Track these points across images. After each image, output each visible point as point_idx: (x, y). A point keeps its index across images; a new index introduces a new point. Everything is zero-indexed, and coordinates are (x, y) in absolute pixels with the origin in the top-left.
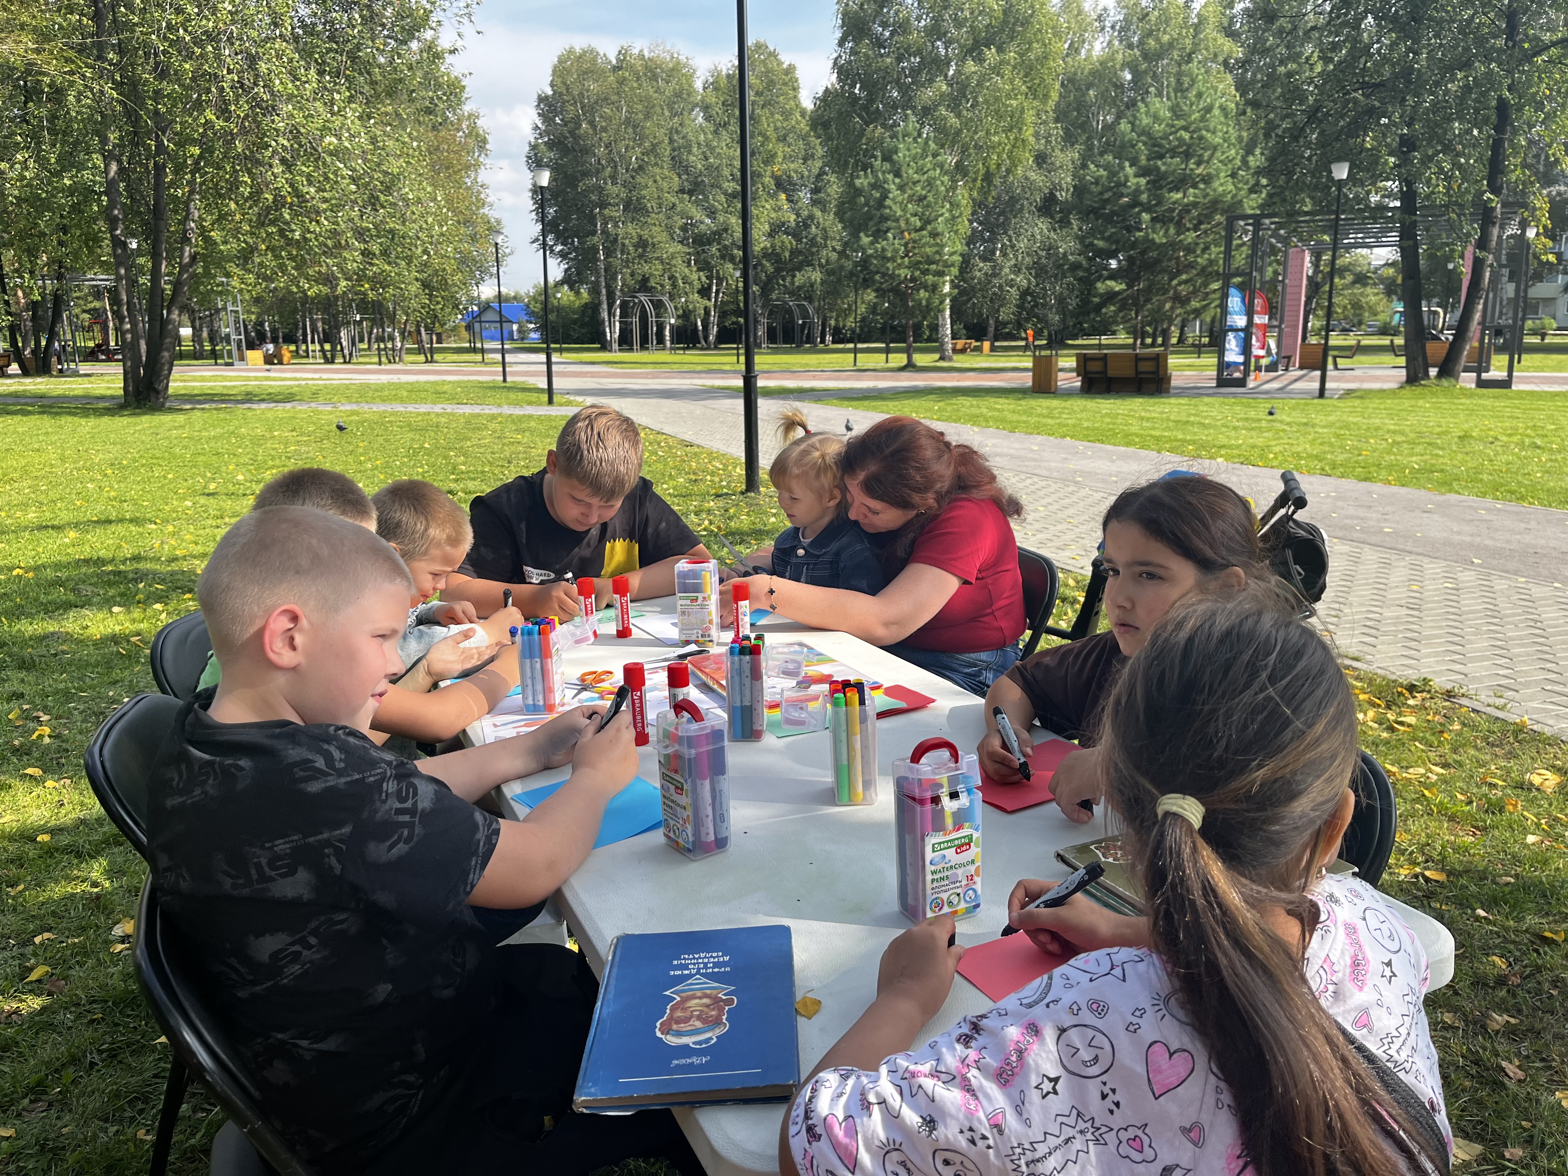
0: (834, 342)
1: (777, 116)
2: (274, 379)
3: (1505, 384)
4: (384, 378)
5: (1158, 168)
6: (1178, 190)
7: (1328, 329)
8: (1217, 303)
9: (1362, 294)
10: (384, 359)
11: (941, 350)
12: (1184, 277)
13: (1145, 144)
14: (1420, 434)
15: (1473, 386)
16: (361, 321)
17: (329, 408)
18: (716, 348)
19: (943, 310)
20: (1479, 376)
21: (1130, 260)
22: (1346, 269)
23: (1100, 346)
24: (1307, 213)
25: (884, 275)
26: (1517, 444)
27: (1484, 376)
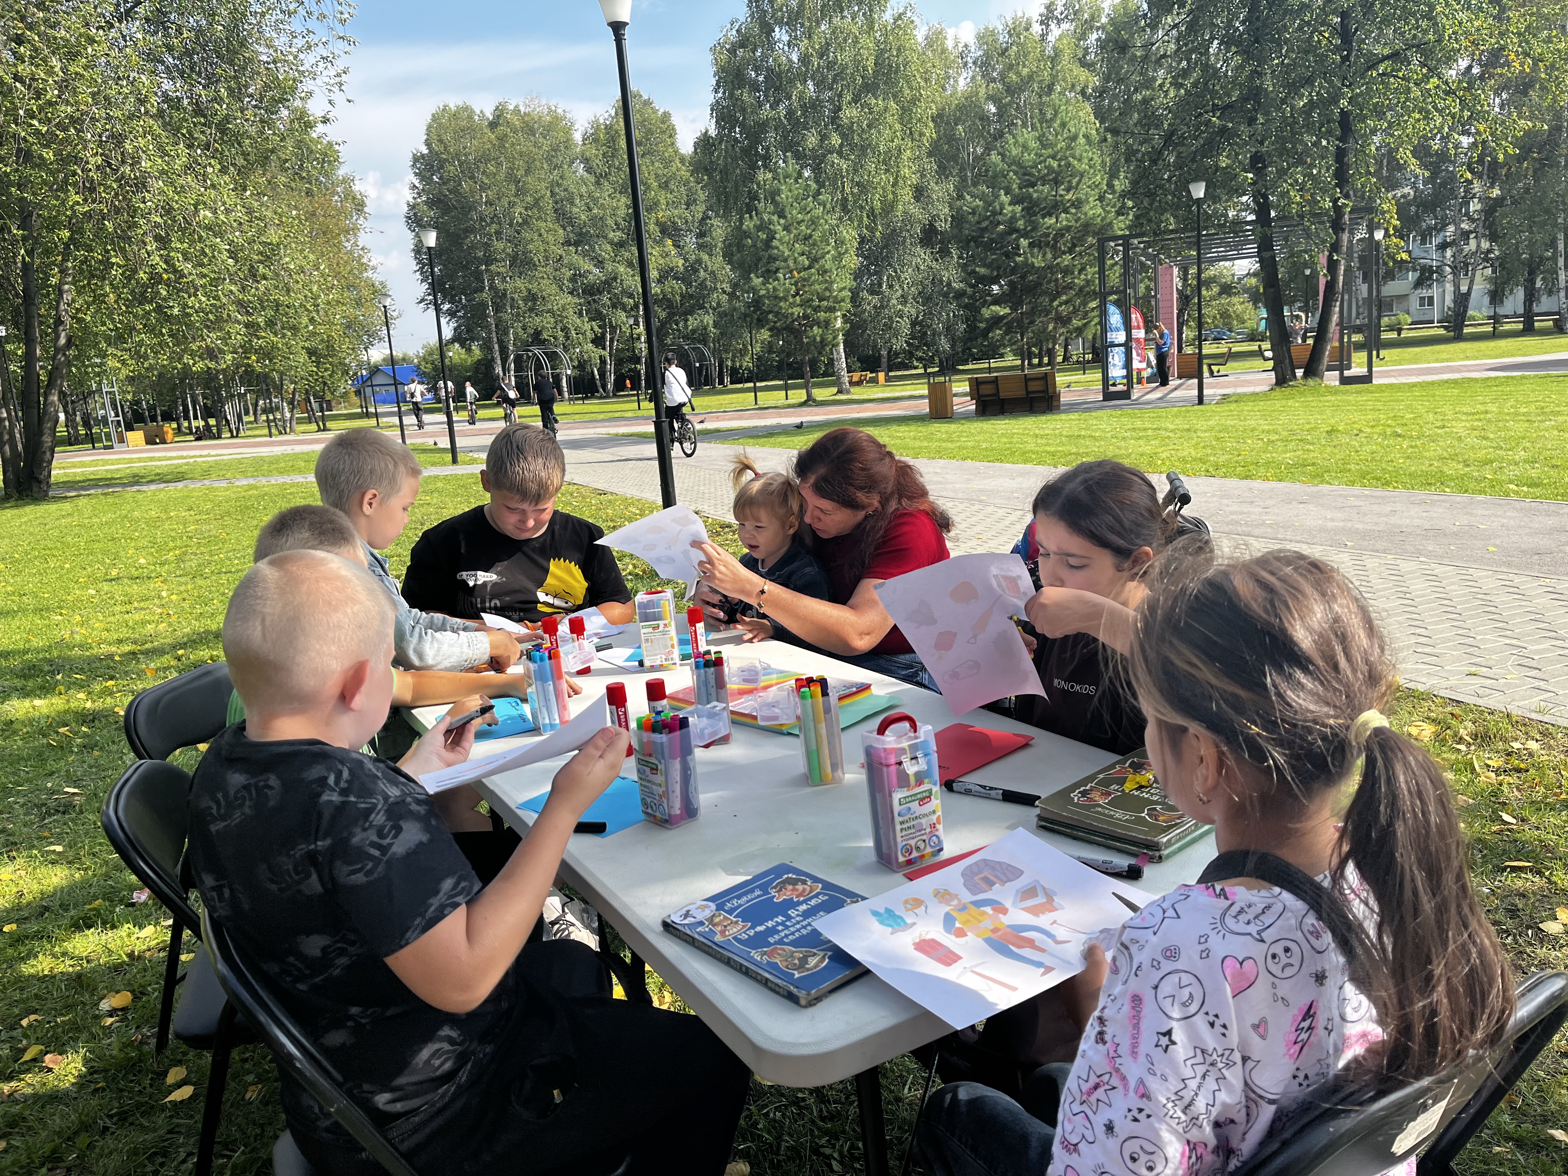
0: (732, 383)
1: (657, 164)
2: (160, 459)
3: (1366, 379)
4: (278, 450)
5: (1030, 196)
6: (1050, 216)
7: (1200, 339)
8: (1097, 320)
9: (1228, 304)
10: (274, 430)
11: (838, 383)
12: (1064, 298)
13: (1015, 173)
14: (1292, 432)
15: (1337, 383)
16: (245, 394)
17: (224, 484)
18: (615, 396)
19: (838, 345)
20: (1342, 374)
21: (1011, 284)
22: (1213, 280)
23: (990, 370)
24: (1172, 231)
25: (777, 314)
26: (1380, 434)
27: (1347, 373)
